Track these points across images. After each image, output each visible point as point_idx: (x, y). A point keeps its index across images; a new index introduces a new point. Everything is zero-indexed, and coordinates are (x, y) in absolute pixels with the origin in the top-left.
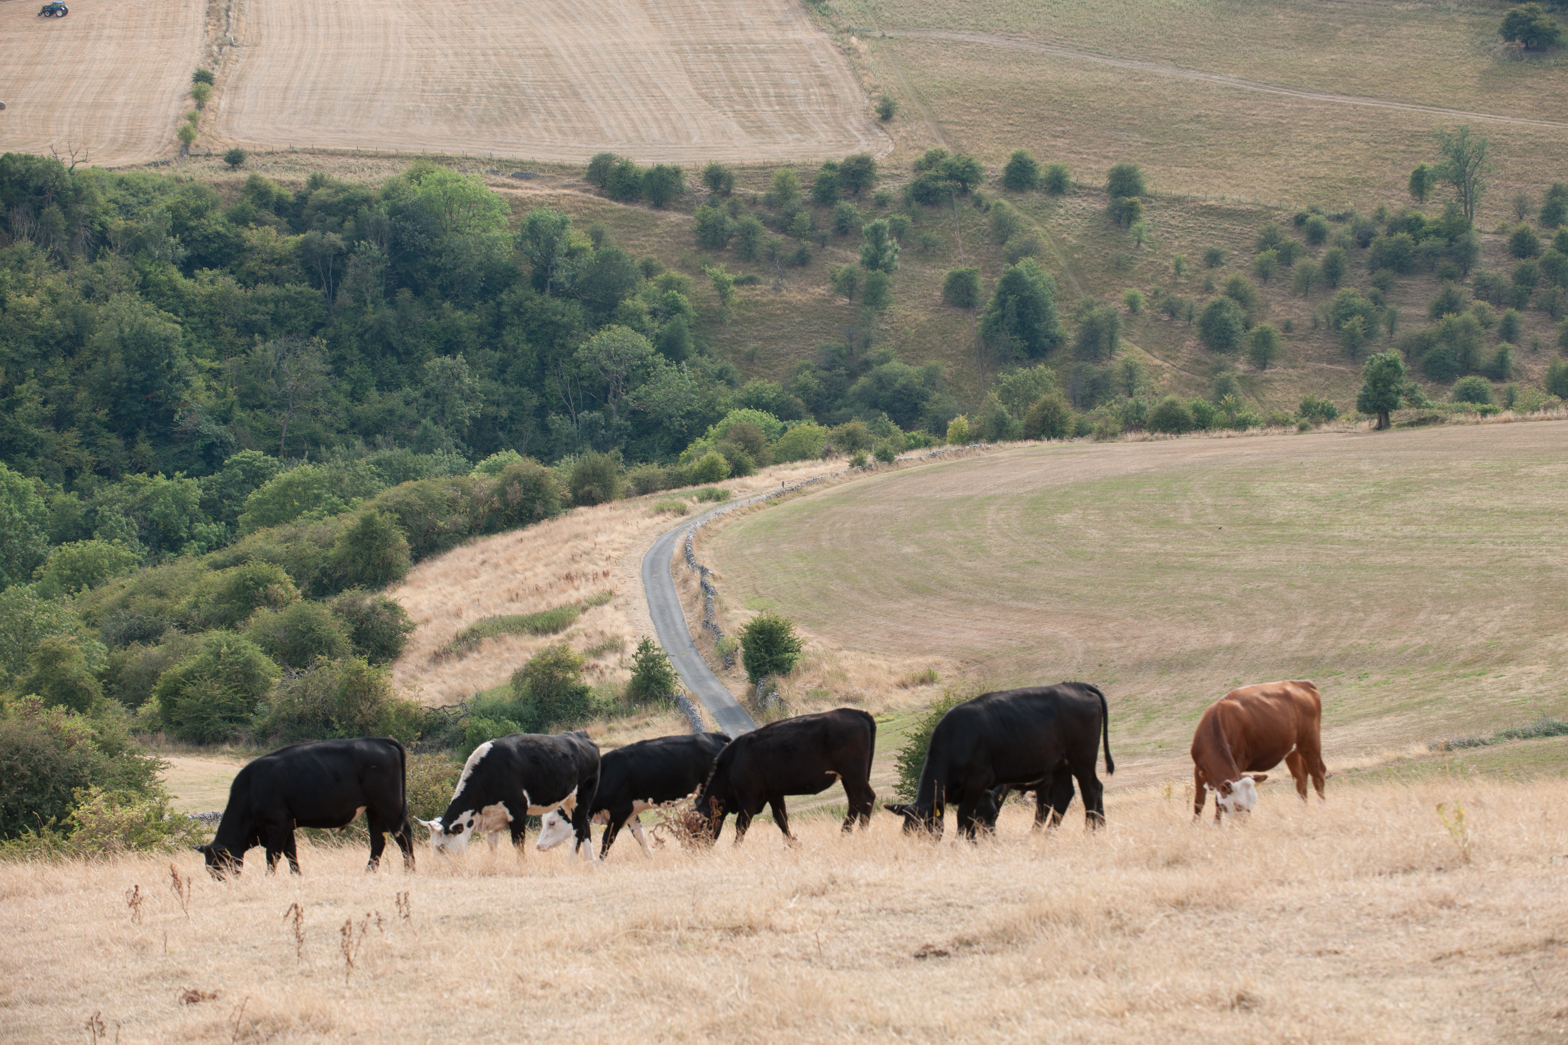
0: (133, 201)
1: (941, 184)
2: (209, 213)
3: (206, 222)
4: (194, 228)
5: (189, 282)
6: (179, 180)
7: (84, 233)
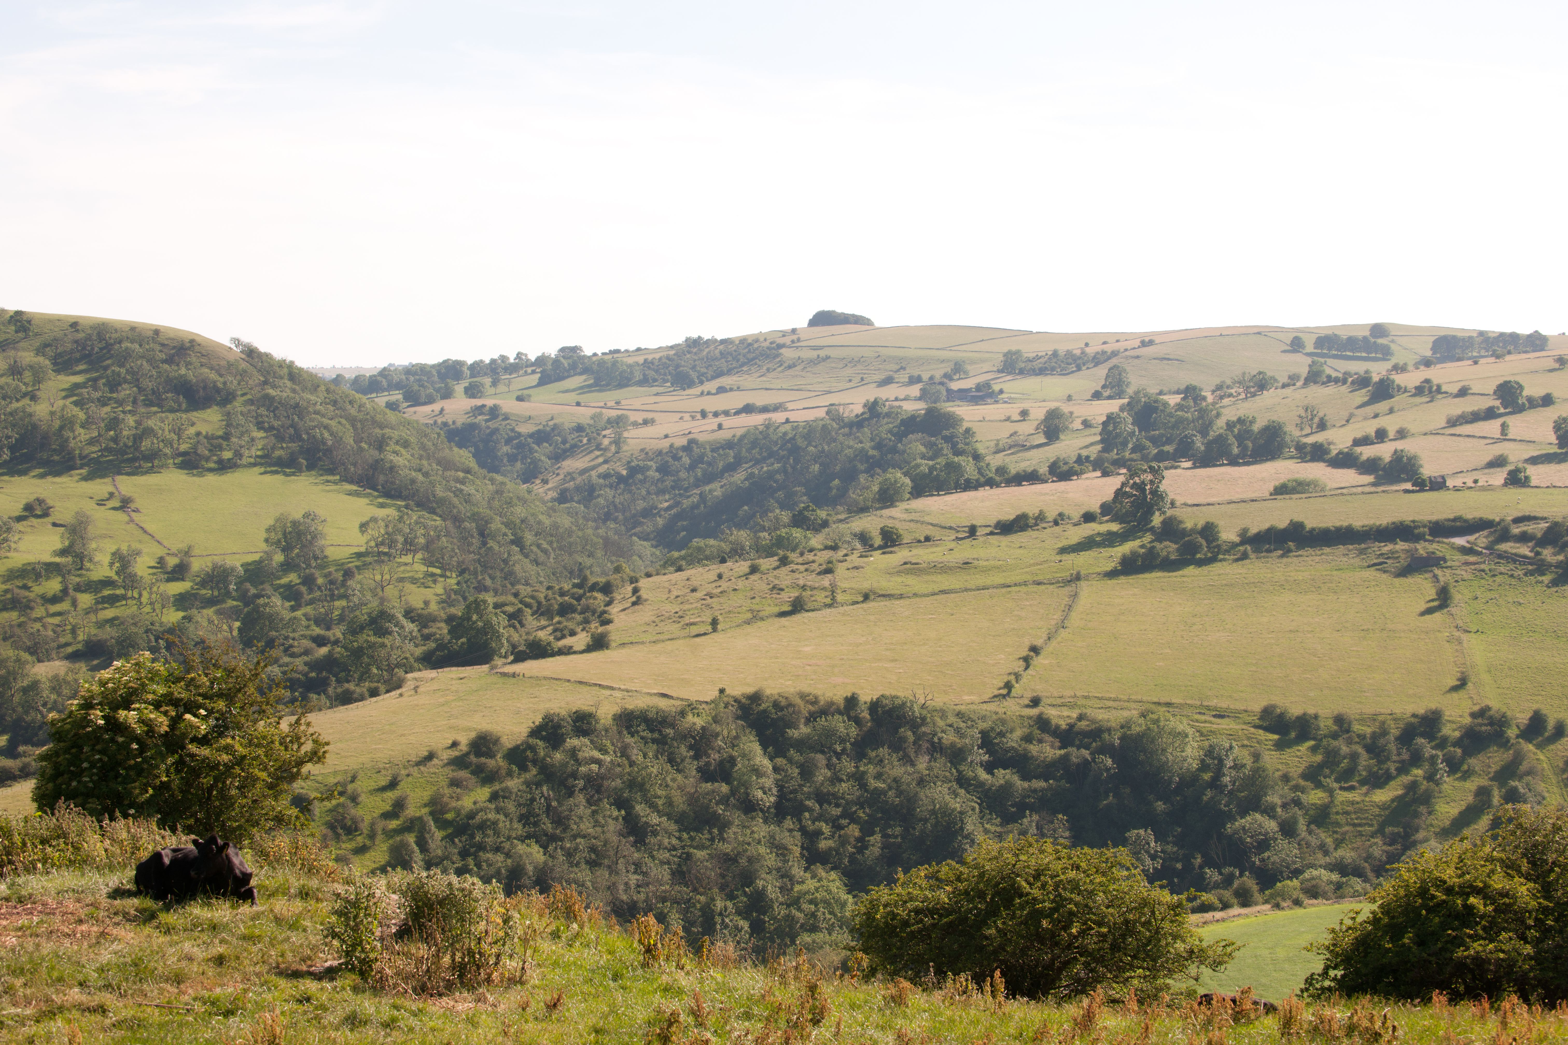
0: (962, 725)
1: (1483, 728)
2: (1008, 735)
3: (1005, 740)
4: (998, 744)
5: (988, 777)
6: (996, 713)
7: (926, 745)
